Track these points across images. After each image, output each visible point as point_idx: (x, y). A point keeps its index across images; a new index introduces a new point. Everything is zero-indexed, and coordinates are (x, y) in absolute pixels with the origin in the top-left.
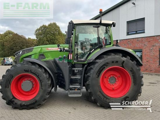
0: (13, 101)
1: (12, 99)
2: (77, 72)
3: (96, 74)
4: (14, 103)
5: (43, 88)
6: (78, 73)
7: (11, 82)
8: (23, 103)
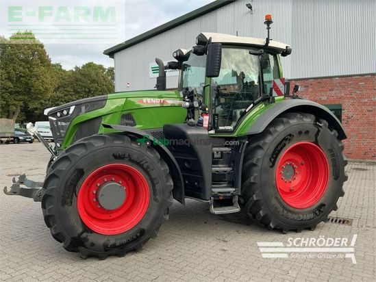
0: (86, 239)
1: (82, 233)
2: (219, 156)
3: (270, 160)
4: (87, 244)
5: (158, 197)
6: (221, 158)
7: (77, 190)
8: (112, 242)
